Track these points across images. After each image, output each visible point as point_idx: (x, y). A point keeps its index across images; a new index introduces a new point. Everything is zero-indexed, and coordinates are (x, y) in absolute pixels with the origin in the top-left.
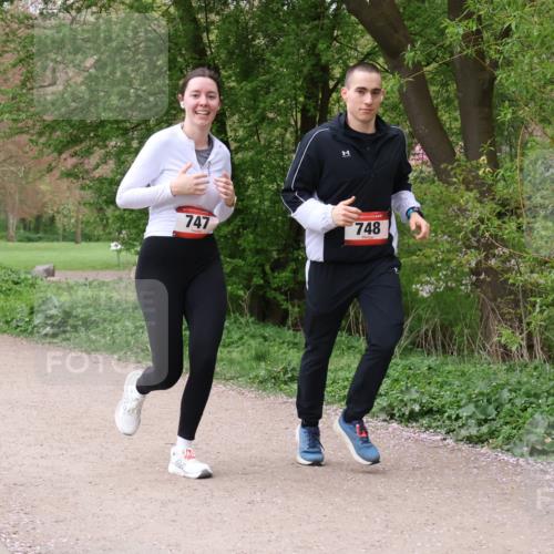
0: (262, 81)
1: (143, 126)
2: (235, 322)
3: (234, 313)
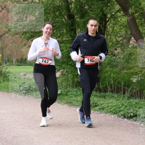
0: (87, 19)
2: (79, 89)
3: (78, 86)
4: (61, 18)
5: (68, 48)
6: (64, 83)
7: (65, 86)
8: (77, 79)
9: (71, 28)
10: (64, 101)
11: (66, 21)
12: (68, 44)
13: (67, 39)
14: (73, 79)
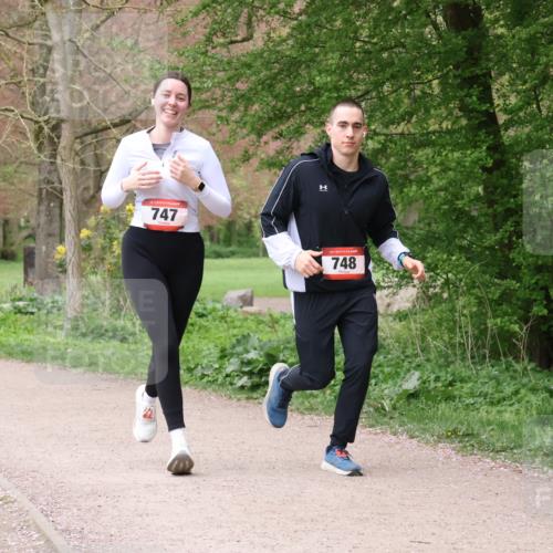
0: (544, 25)
1: (374, 94)
2: (507, 369)
3: (505, 355)
4: (417, 24)
5: (454, 170)
6: (435, 338)
7: (441, 354)
8: (499, 320)
9: (467, 74)
10: (437, 428)
11: (440, 37)
12: (452, 151)
13: (444, 125)
14: (479, 318)
